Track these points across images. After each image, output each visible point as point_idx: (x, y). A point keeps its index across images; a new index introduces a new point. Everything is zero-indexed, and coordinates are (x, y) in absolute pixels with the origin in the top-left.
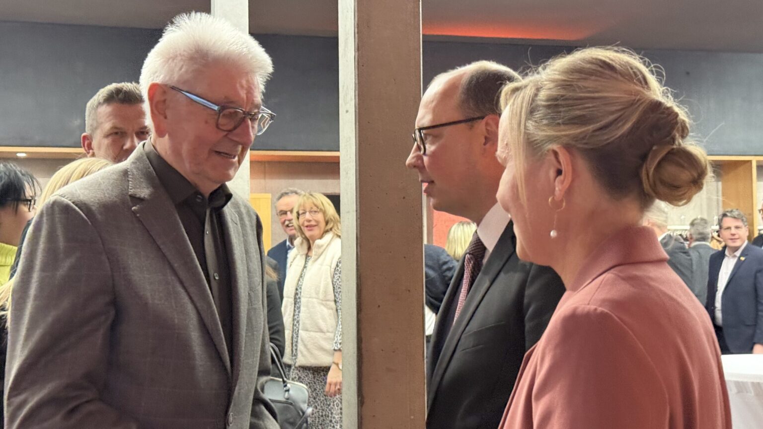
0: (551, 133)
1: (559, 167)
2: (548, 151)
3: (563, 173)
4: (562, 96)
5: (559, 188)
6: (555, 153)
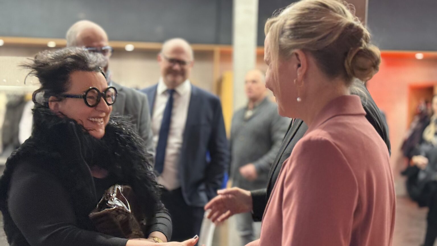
0: (294, 43)
1: (299, 63)
2: (293, 54)
3: (302, 65)
5: (299, 74)
6: (297, 55)
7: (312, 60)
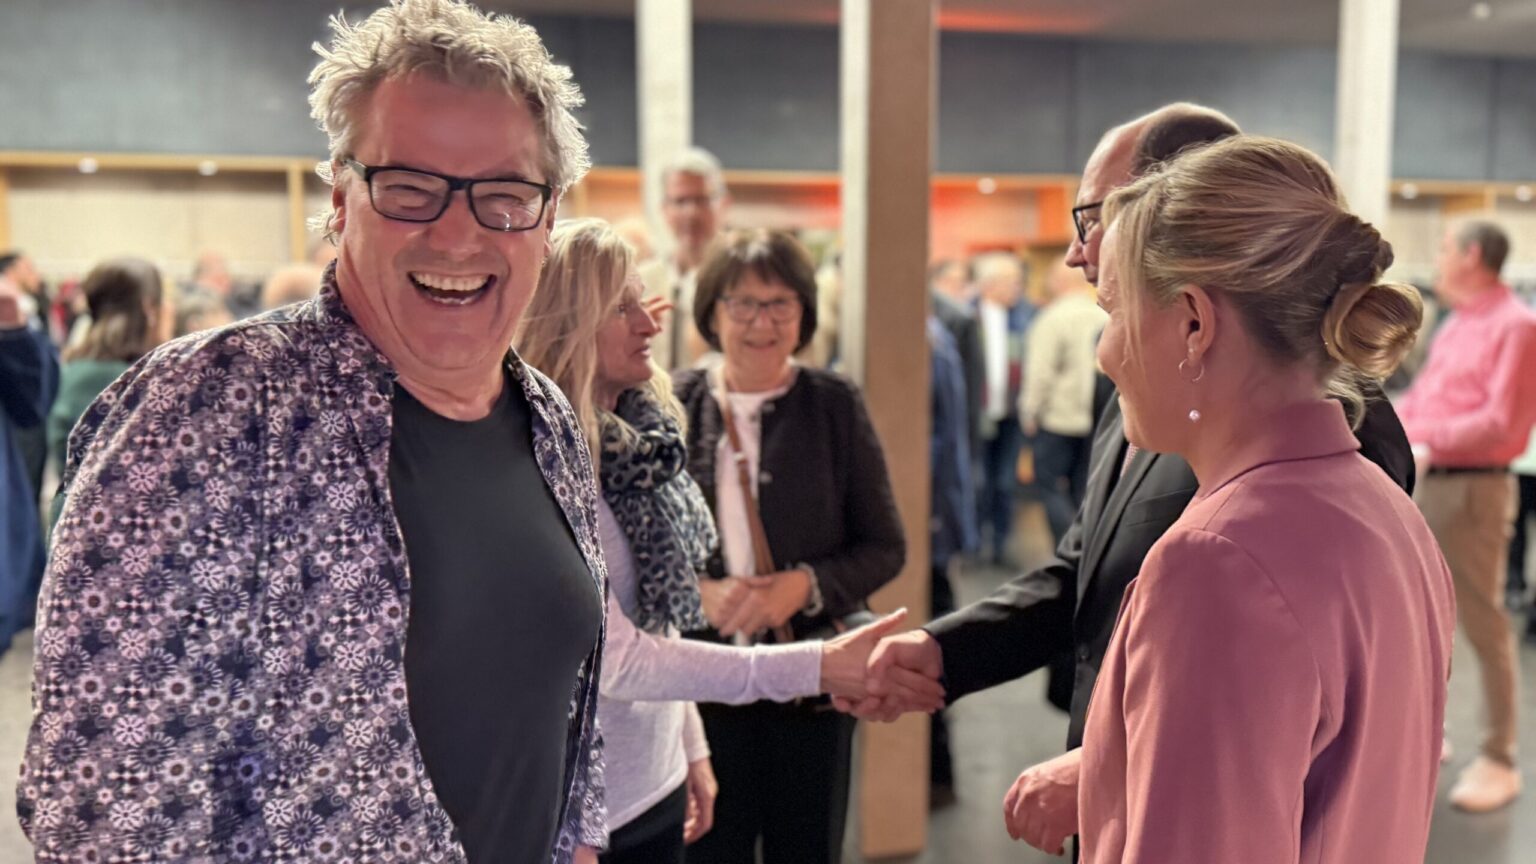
0: (1182, 268)
1: (1196, 318)
4: (1202, 212)
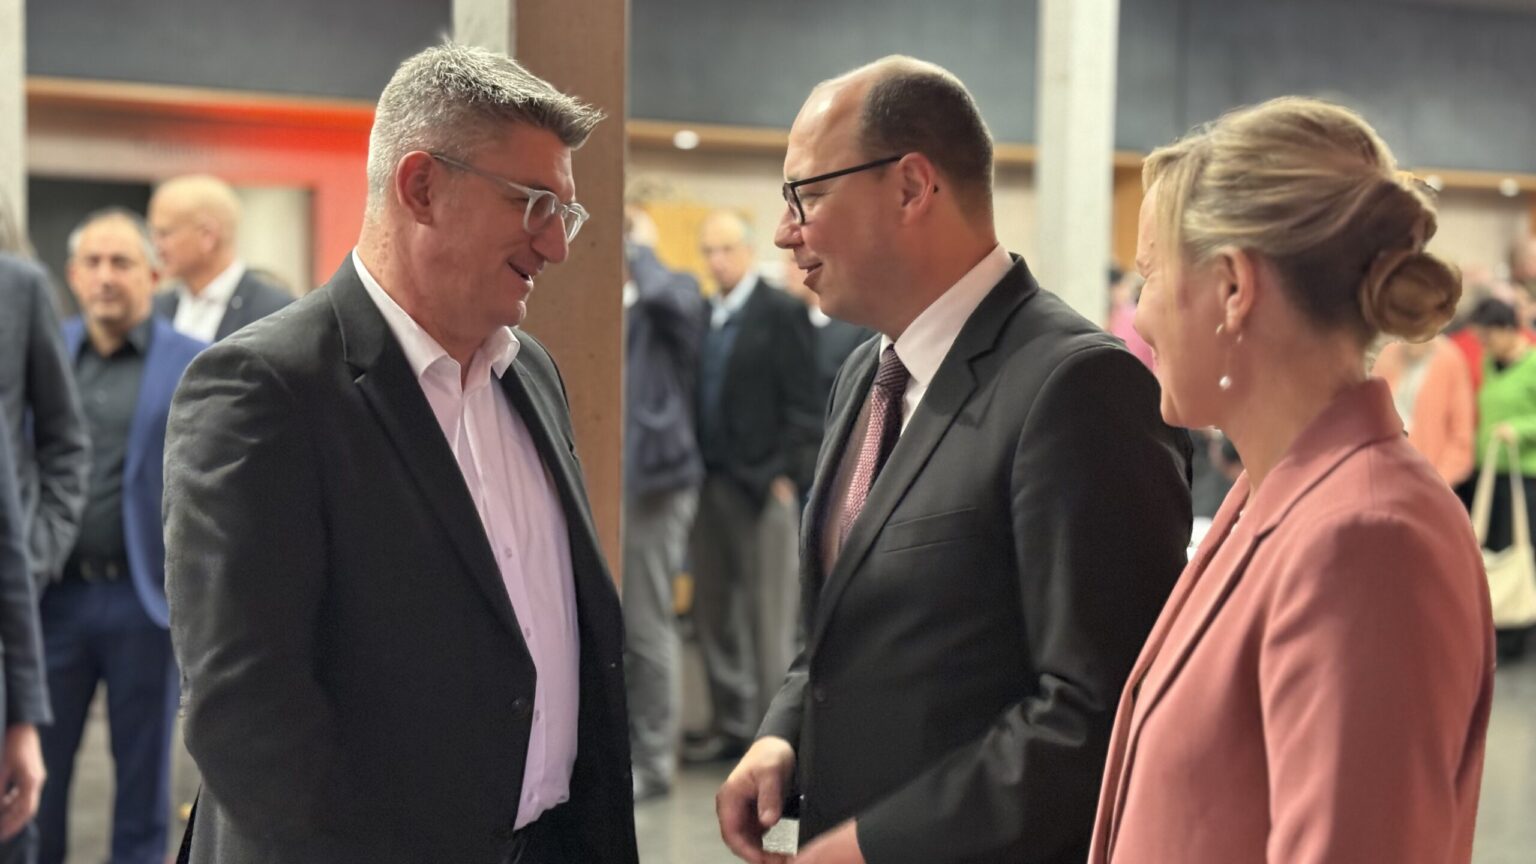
1: (1233, 281)
2: (1217, 256)
3: (1239, 290)
6: (1228, 260)
7: (1271, 279)
